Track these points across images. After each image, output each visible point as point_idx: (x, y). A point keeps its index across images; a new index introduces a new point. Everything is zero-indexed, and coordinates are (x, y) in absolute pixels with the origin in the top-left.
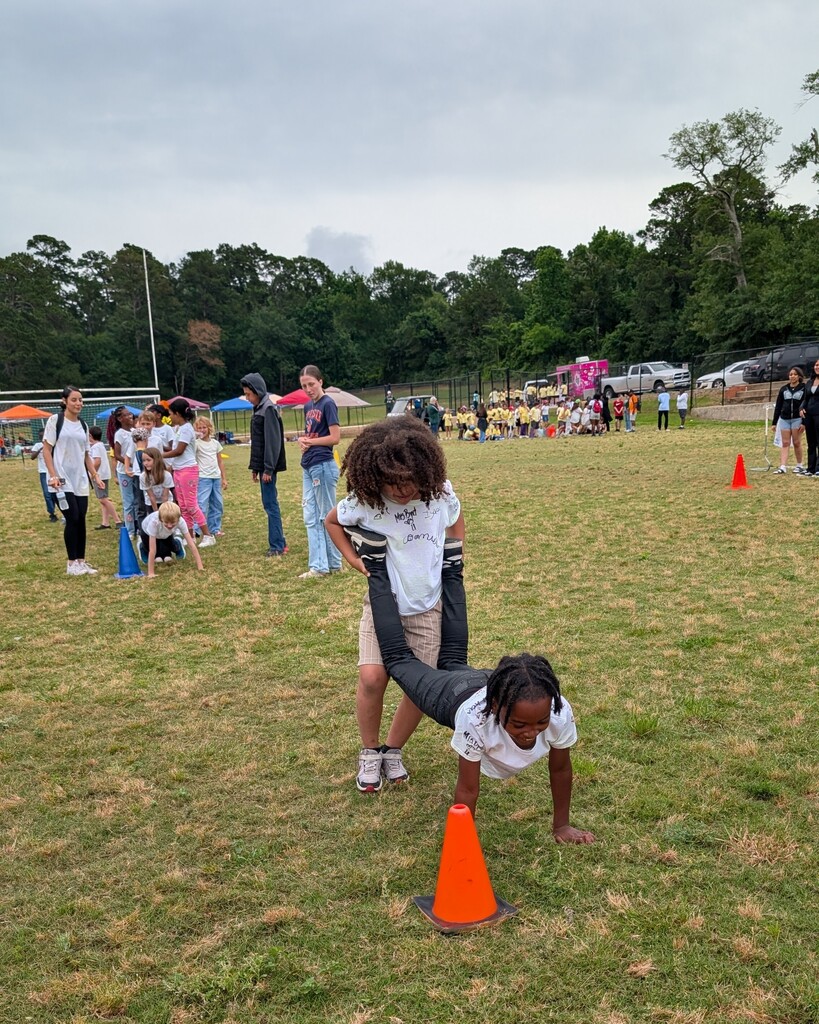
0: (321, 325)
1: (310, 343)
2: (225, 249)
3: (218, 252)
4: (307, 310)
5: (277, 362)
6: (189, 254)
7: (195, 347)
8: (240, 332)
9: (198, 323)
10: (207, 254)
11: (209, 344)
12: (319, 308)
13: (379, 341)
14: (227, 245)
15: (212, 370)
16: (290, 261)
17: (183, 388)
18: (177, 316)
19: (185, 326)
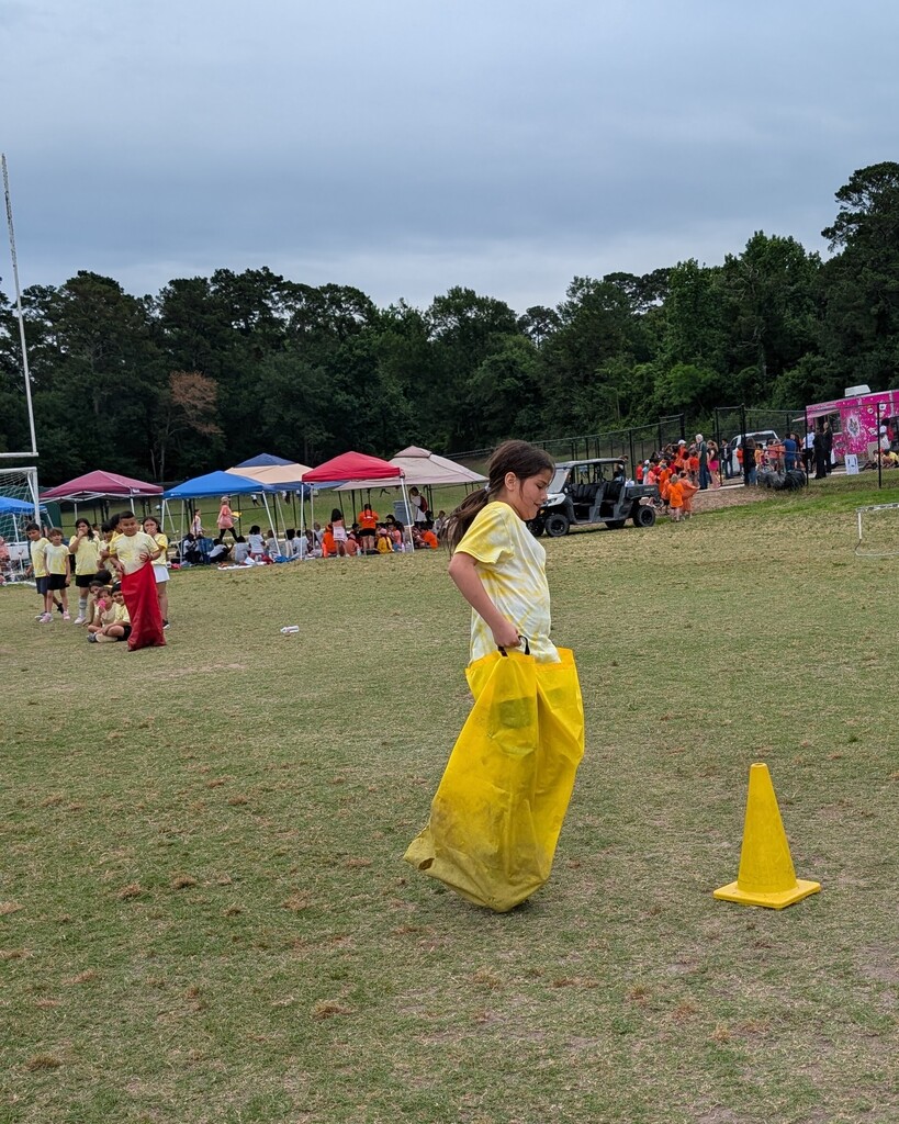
0: (361, 375)
1: (347, 401)
2: (223, 277)
3: (214, 280)
4: (341, 355)
5: (300, 428)
6: (172, 283)
7: (179, 409)
8: (246, 387)
9: (184, 376)
10: (200, 284)
11: (200, 405)
12: (358, 352)
13: (444, 396)
14: (227, 271)
15: (205, 441)
16: (316, 290)
17: (162, 467)
18: (153, 367)
19: (166, 379)
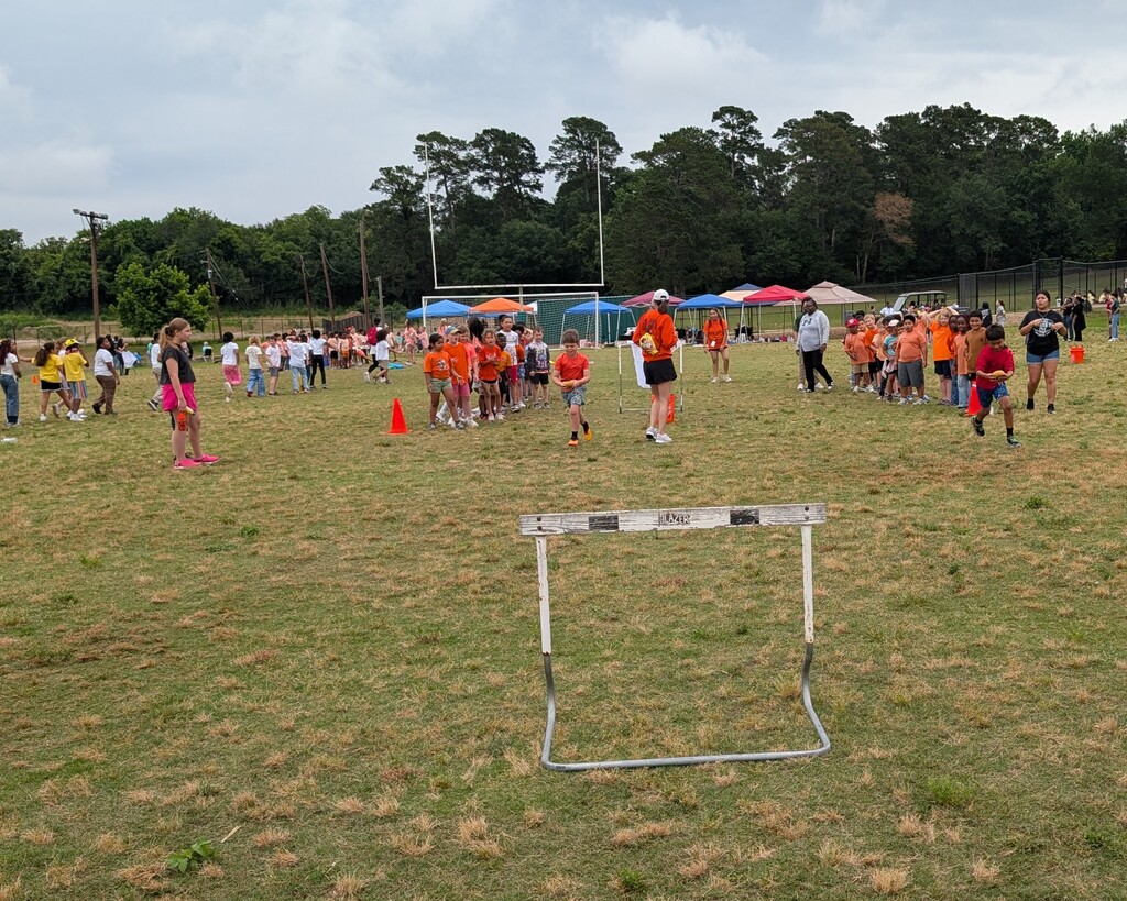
0: (1040, 194)
1: (1022, 216)
2: (932, 111)
3: (925, 115)
4: (1022, 177)
5: (981, 239)
6: (886, 119)
7: (882, 222)
8: (937, 204)
9: (888, 196)
10: (913, 117)
11: (897, 219)
12: (1036, 174)
13: (1109, 212)
14: (936, 107)
15: (900, 249)
16: (1009, 122)
17: (864, 270)
18: (863, 189)
19: (872, 200)
